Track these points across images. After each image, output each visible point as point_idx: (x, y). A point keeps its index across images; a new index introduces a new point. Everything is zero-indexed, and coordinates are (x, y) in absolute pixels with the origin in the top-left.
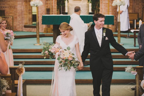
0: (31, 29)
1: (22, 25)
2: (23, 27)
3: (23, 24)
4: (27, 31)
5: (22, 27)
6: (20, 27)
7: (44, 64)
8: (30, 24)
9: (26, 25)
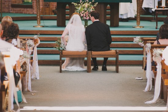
0: (22, 9)
1: (9, 4)
2: (10, 7)
3: (9, 2)
4: (16, 13)
5: (8, 6)
6: (6, 6)
7: (48, 47)
8: (20, 2)
9: (15, 3)
